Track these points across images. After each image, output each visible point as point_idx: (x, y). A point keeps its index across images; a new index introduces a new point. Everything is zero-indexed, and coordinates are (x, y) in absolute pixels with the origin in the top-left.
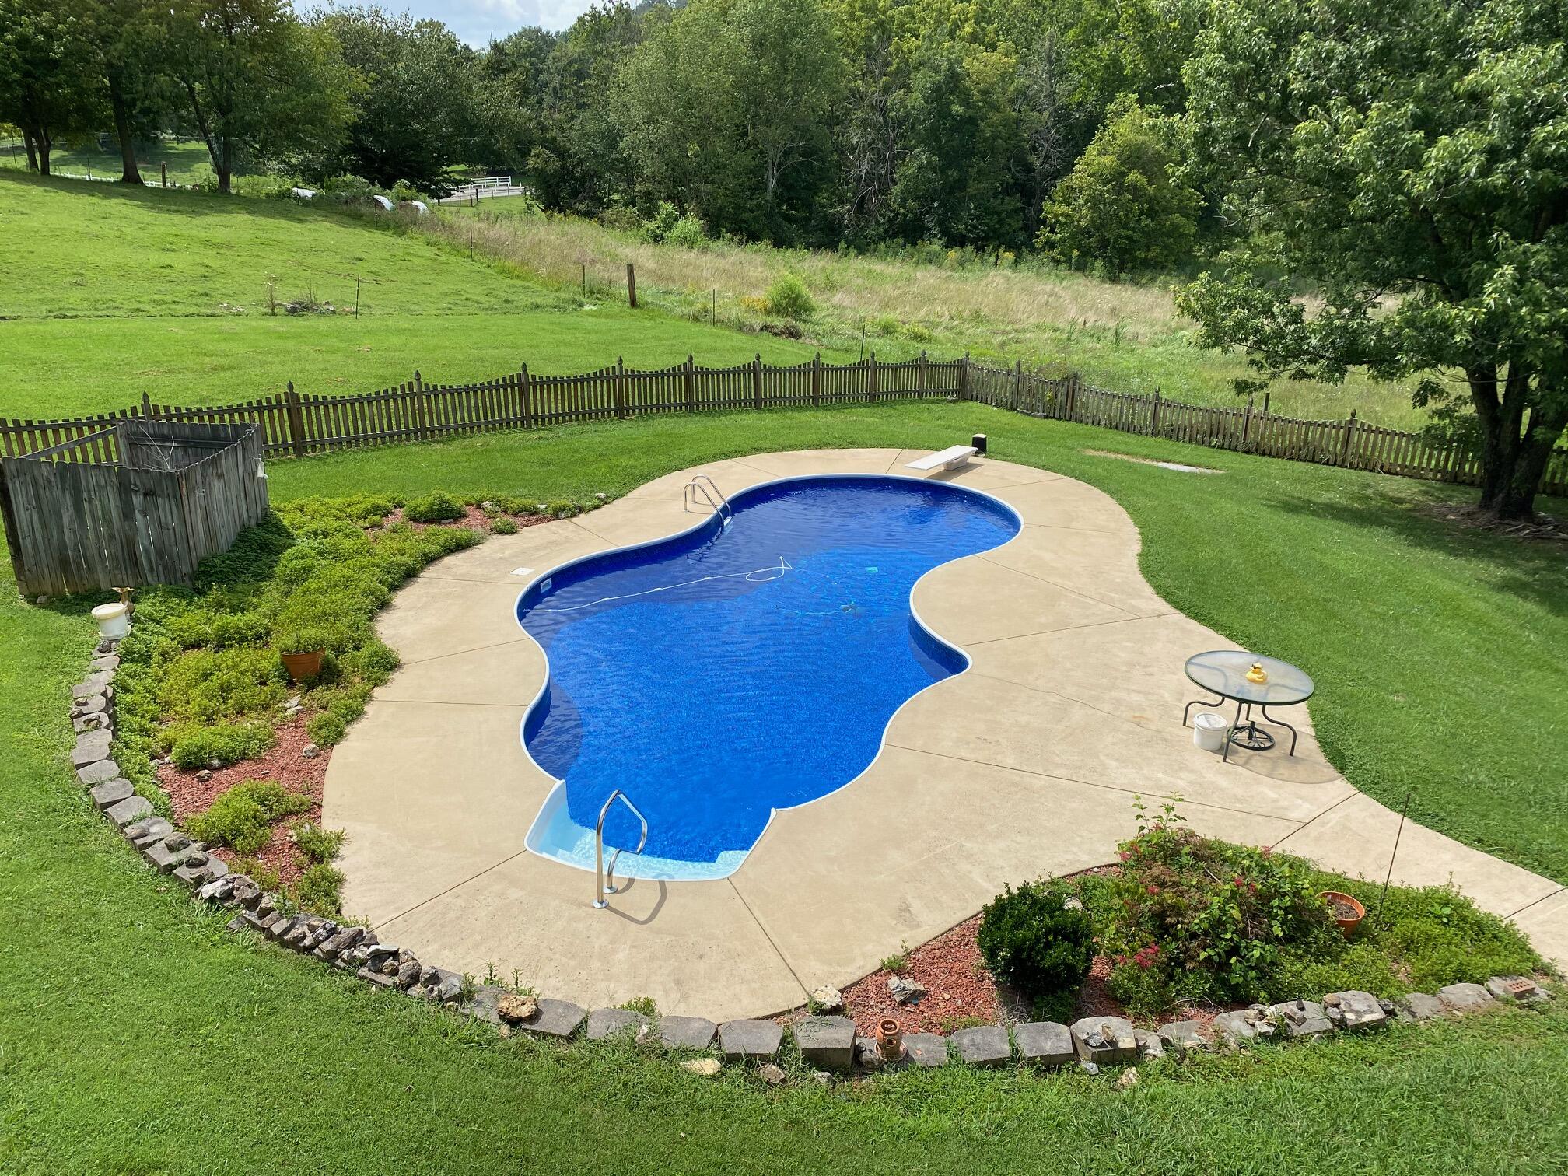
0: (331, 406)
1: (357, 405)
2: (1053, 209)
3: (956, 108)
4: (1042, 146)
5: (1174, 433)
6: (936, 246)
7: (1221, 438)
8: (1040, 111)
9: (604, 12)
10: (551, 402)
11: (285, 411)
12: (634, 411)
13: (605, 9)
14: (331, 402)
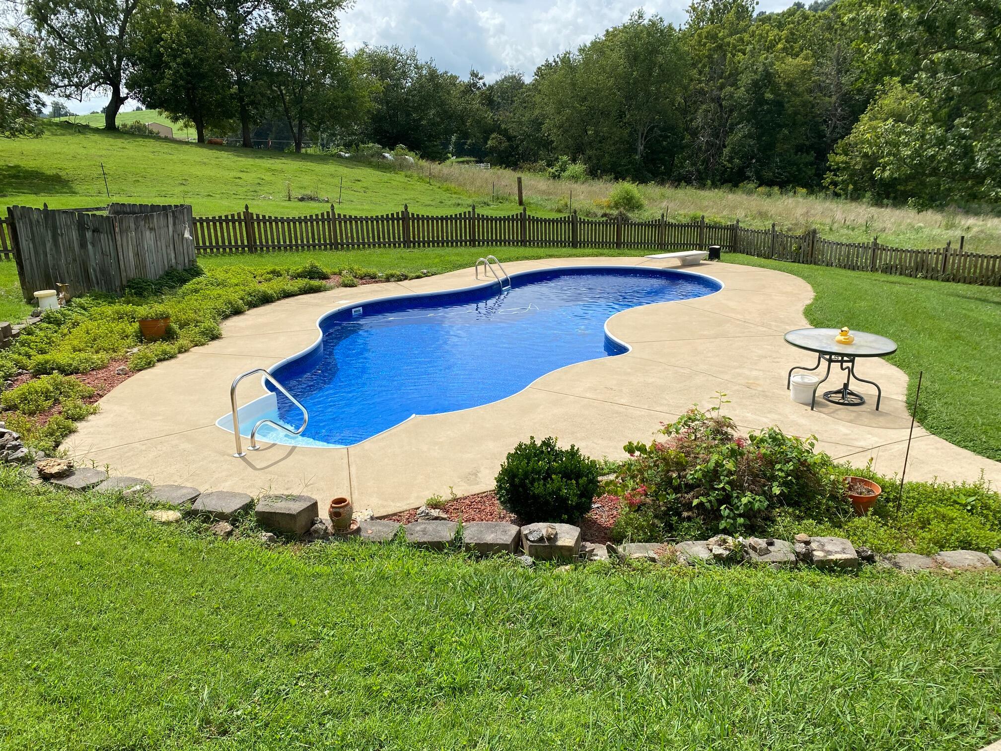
0: (274, 223)
1: (292, 223)
2: (836, 159)
3: (769, 96)
4: (832, 120)
5: (888, 269)
6: (751, 186)
7: (924, 272)
8: (830, 97)
9: (554, 64)
10: (425, 231)
11: (243, 223)
12: (483, 243)
13: (555, 62)
14: (274, 221)
